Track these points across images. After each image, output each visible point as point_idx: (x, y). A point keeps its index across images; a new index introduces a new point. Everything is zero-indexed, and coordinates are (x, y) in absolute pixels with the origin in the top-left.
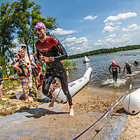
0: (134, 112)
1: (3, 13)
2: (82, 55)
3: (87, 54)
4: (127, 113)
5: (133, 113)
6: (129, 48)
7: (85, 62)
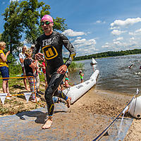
0: (139, 116)
1: (12, 12)
4: (132, 117)
7: (92, 64)
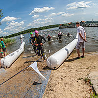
0: (55, 67)
2: (19, 34)
3: (22, 33)
4: (51, 69)
5: (55, 69)
6: (50, 27)
7: (21, 38)
